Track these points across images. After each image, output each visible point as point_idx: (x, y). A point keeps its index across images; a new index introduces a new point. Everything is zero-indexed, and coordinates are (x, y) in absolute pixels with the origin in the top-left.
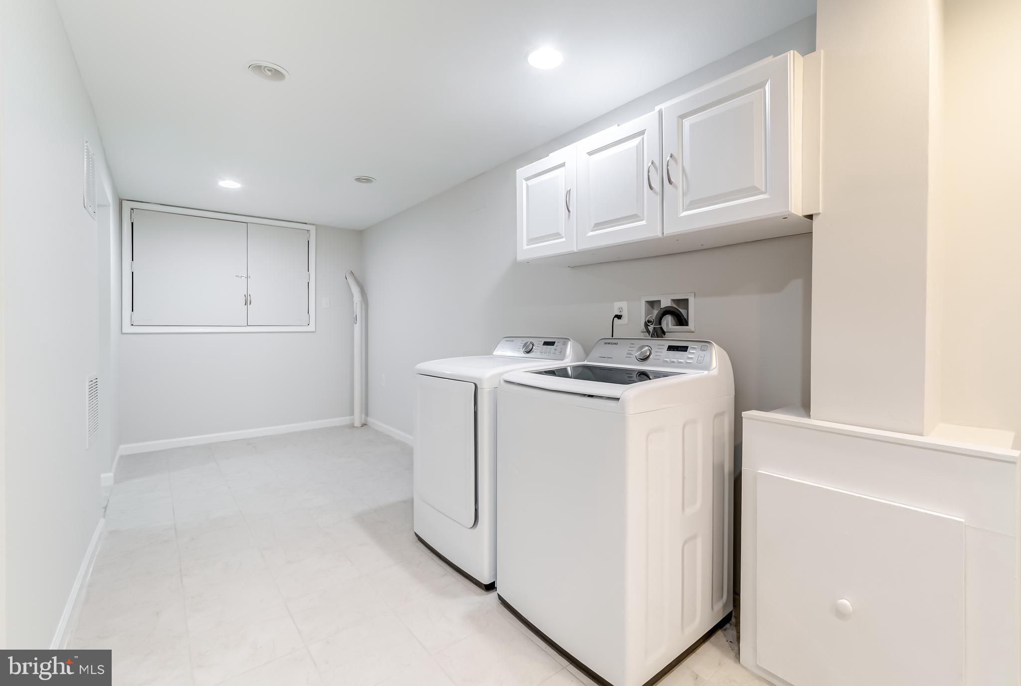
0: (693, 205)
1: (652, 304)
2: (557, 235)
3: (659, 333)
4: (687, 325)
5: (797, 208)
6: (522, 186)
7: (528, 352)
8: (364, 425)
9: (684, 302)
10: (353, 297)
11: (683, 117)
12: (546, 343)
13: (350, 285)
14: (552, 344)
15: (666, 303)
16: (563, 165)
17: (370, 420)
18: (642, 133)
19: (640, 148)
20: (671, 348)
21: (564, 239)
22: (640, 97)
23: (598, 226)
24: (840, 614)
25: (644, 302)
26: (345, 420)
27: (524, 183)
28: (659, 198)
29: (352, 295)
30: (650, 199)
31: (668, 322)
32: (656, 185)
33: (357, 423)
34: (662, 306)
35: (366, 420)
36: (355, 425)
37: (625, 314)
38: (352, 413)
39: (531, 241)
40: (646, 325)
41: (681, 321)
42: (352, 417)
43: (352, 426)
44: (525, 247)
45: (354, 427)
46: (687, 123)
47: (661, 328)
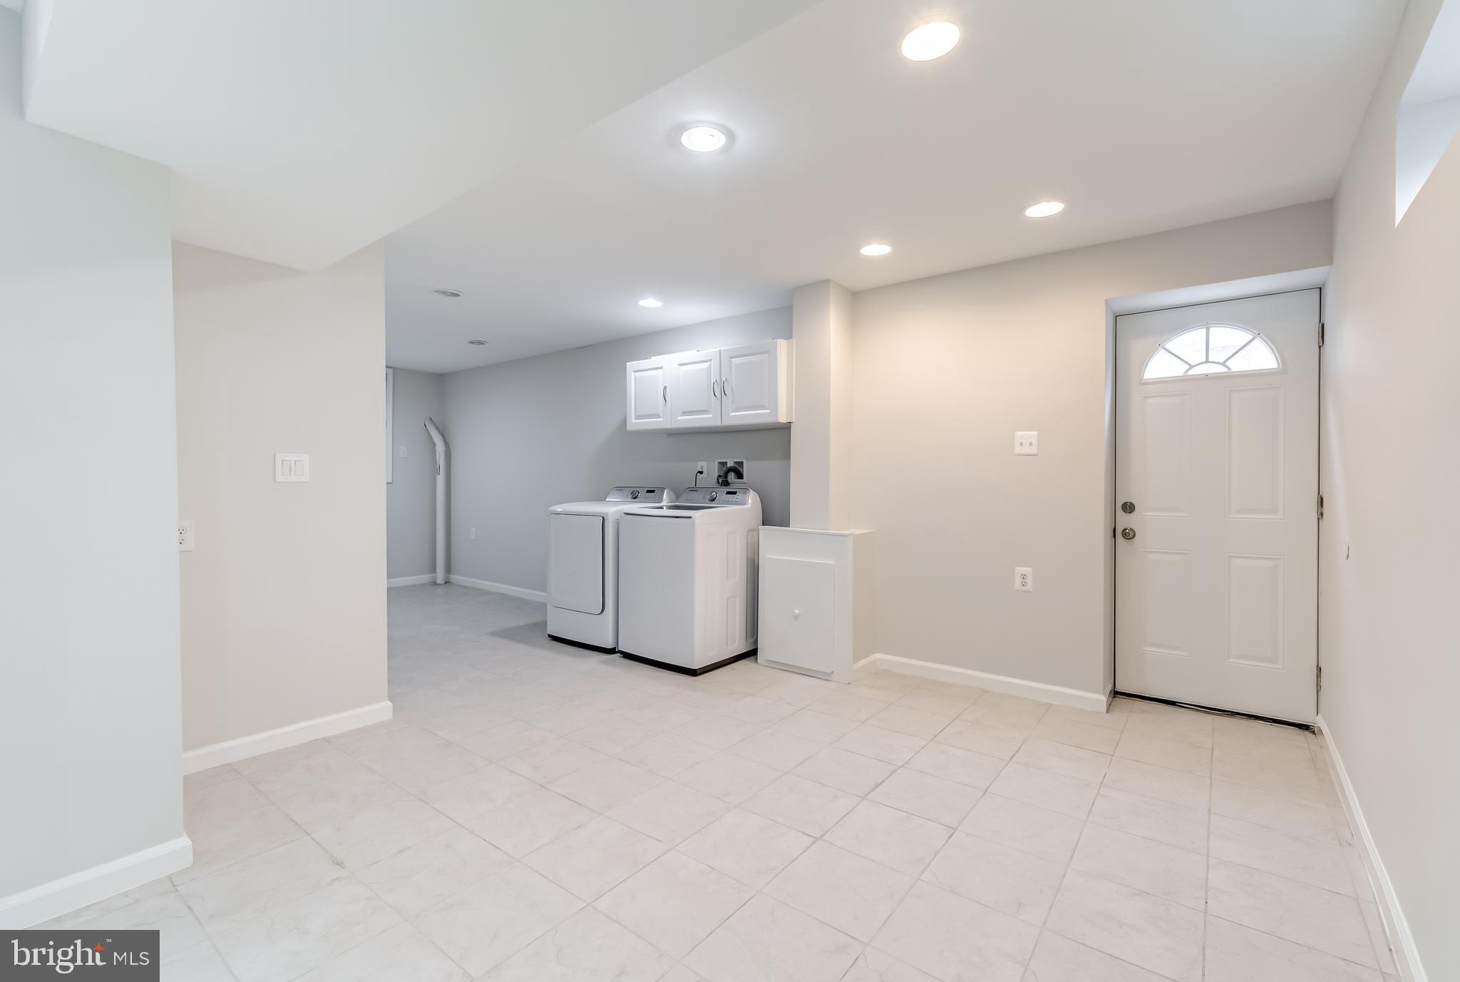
0: (737, 409)
1: (723, 464)
2: (657, 416)
3: (726, 484)
4: (743, 479)
5: (783, 419)
6: (631, 377)
7: (635, 498)
8: (447, 583)
9: (741, 464)
10: (435, 445)
11: (732, 357)
12: (648, 491)
13: (431, 432)
14: (653, 491)
15: (730, 464)
16: (661, 368)
17: (454, 577)
18: (710, 360)
19: (709, 369)
20: (728, 493)
21: (662, 419)
22: (712, 321)
23: (685, 413)
24: (796, 617)
25: (717, 463)
26: (424, 578)
27: (633, 373)
28: (719, 403)
29: (434, 445)
30: (715, 402)
31: (731, 477)
32: (718, 393)
33: (440, 579)
34: (728, 466)
35: (449, 577)
36: (438, 582)
37: (705, 470)
38: (433, 570)
39: (637, 417)
40: (718, 479)
41: (740, 476)
42: (434, 575)
43: (435, 584)
44: (634, 421)
45: (436, 584)
46: (735, 361)
47: (727, 481)
